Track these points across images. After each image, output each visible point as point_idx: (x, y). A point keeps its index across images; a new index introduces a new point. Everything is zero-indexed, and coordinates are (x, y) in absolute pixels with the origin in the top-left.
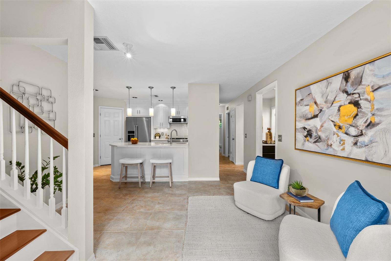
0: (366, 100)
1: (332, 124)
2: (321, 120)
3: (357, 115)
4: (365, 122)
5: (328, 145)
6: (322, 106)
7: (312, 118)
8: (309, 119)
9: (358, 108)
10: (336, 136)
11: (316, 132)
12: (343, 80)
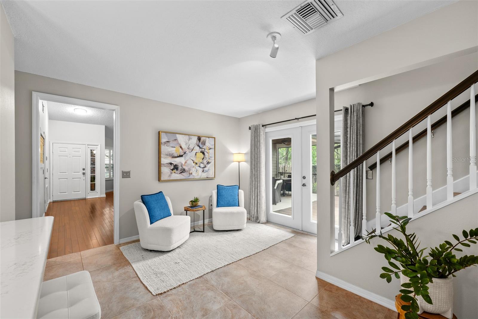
0: (207, 152)
1: (192, 161)
2: (185, 158)
3: (204, 158)
4: (207, 162)
5: (190, 174)
6: (186, 150)
7: (178, 157)
8: (175, 157)
9: (204, 155)
10: (194, 168)
11: (182, 166)
12: (198, 140)
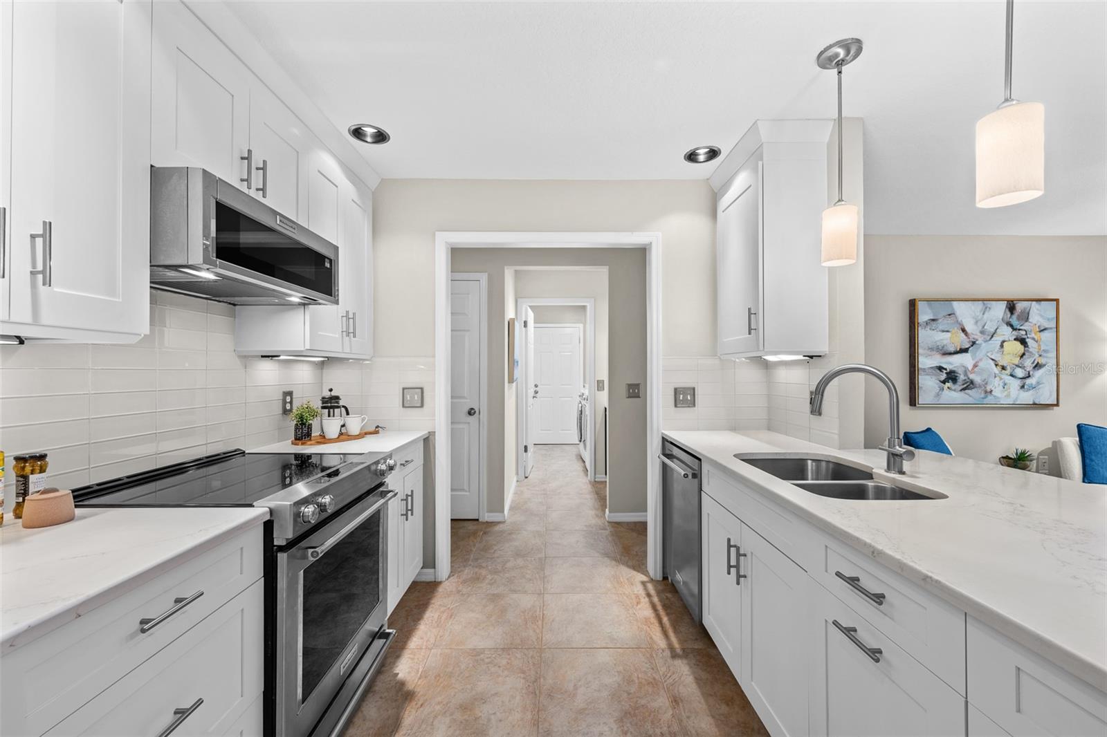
0: (1033, 339)
1: (992, 363)
2: (973, 357)
3: (1024, 354)
4: (1033, 363)
5: (986, 392)
6: (976, 337)
7: (956, 353)
8: (950, 354)
9: (1025, 347)
10: (997, 378)
11: (966, 374)
12: (1007, 310)
